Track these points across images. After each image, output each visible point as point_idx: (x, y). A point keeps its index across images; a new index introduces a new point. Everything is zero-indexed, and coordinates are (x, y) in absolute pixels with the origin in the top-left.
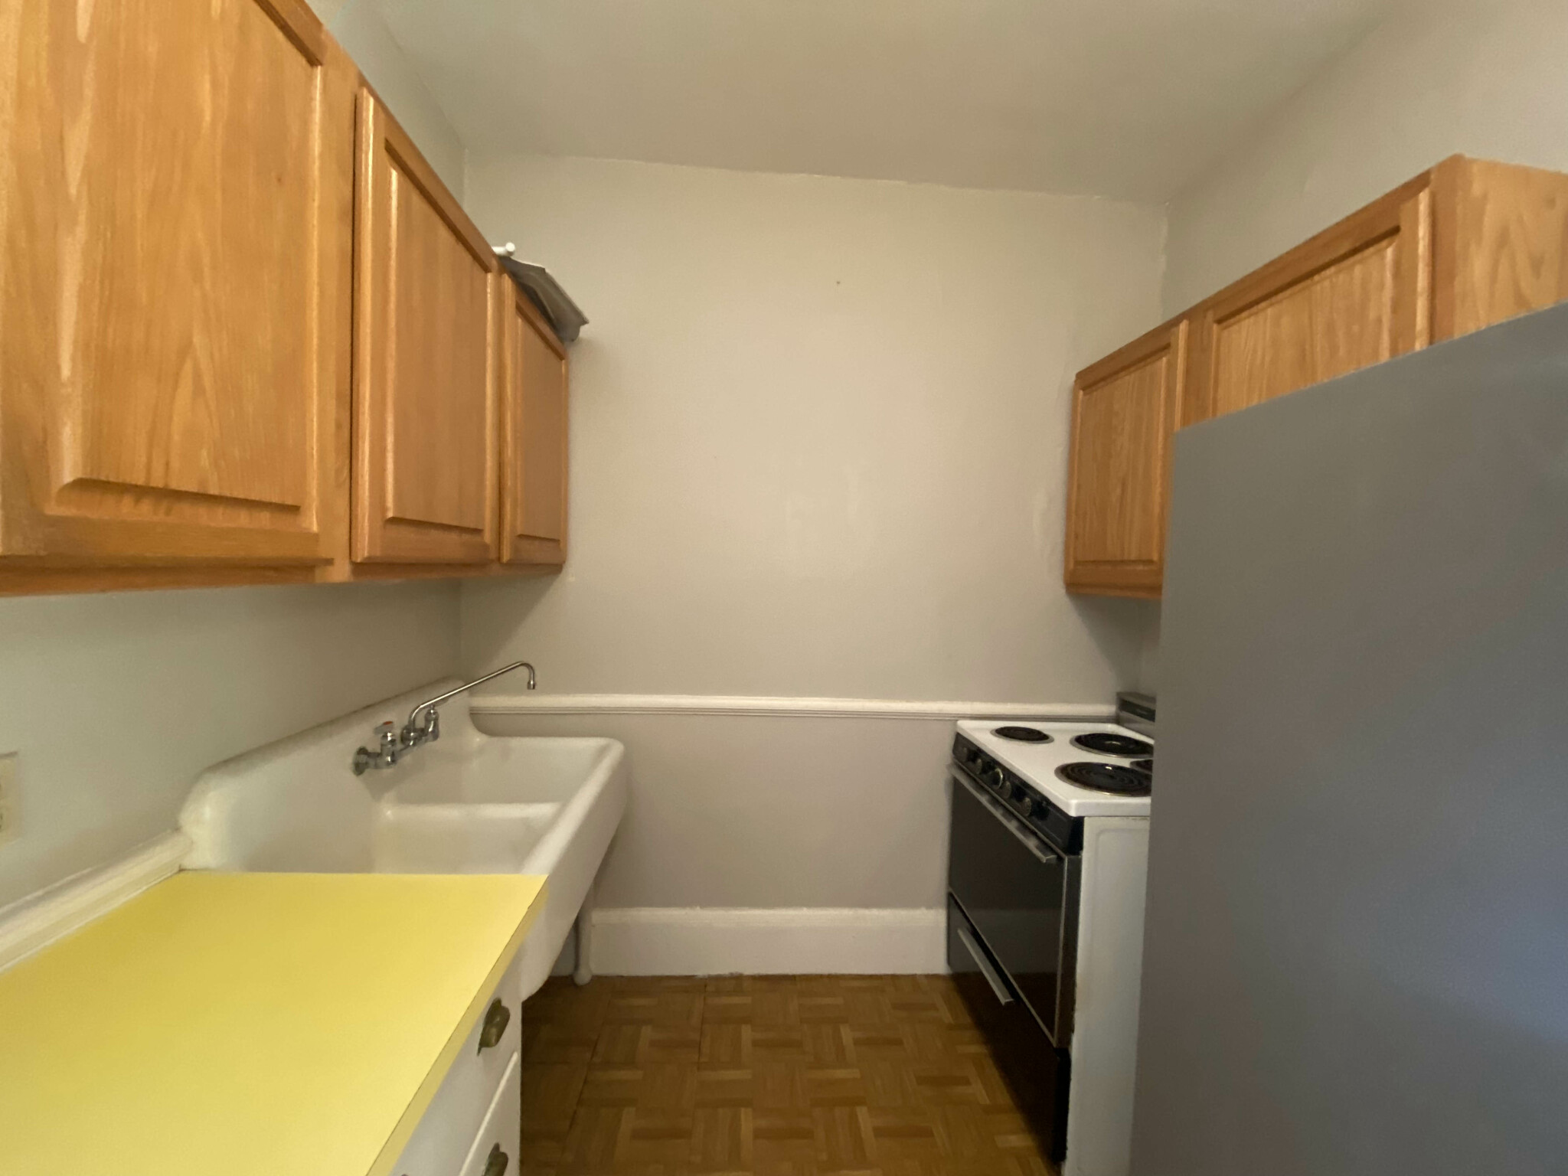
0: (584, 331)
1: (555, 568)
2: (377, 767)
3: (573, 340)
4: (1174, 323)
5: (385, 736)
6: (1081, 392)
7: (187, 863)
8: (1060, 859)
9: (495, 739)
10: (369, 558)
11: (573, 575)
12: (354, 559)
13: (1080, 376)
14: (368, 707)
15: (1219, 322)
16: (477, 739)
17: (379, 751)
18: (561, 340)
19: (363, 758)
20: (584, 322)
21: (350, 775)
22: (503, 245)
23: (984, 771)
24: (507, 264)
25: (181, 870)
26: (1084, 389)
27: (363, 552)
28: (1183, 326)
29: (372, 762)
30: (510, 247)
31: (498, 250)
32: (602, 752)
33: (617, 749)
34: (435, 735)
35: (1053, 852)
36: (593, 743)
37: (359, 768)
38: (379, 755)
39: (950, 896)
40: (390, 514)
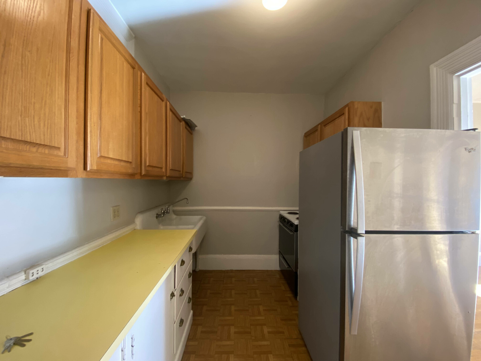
0: (196, 128)
1: (191, 179)
2: (160, 217)
3: (194, 130)
4: (318, 125)
5: (162, 211)
6: (305, 138)
7: (136, 228)
8: (294, 233)
9: (178, 216)
10: (169, 176)
11: (194, 180)
12: (167, 176)
13: (305, 134)
14: (157, 207)
15: (324, 126)
16: (174, 216)
17: (160, 214)
18: (191, 130)
19: (157, 215)
20: (196, 126)
21: (155, 218)
22: (183, 116)
23: (283, 220)
24: (184, 119)
25: (135, 229)
26: (305, 137)
27: (168, 175)
28: (319, 126)
29: (159, 216)
30: (184, 116)
31: (182, 117)
32: (201, 219)
33: (204, 218)
34: (169, 213)
35: (293, 232)
36: (199, 217)
37: (157, 217)
38: (160, 215)
39: (279, 251)
40: (171, 168)
